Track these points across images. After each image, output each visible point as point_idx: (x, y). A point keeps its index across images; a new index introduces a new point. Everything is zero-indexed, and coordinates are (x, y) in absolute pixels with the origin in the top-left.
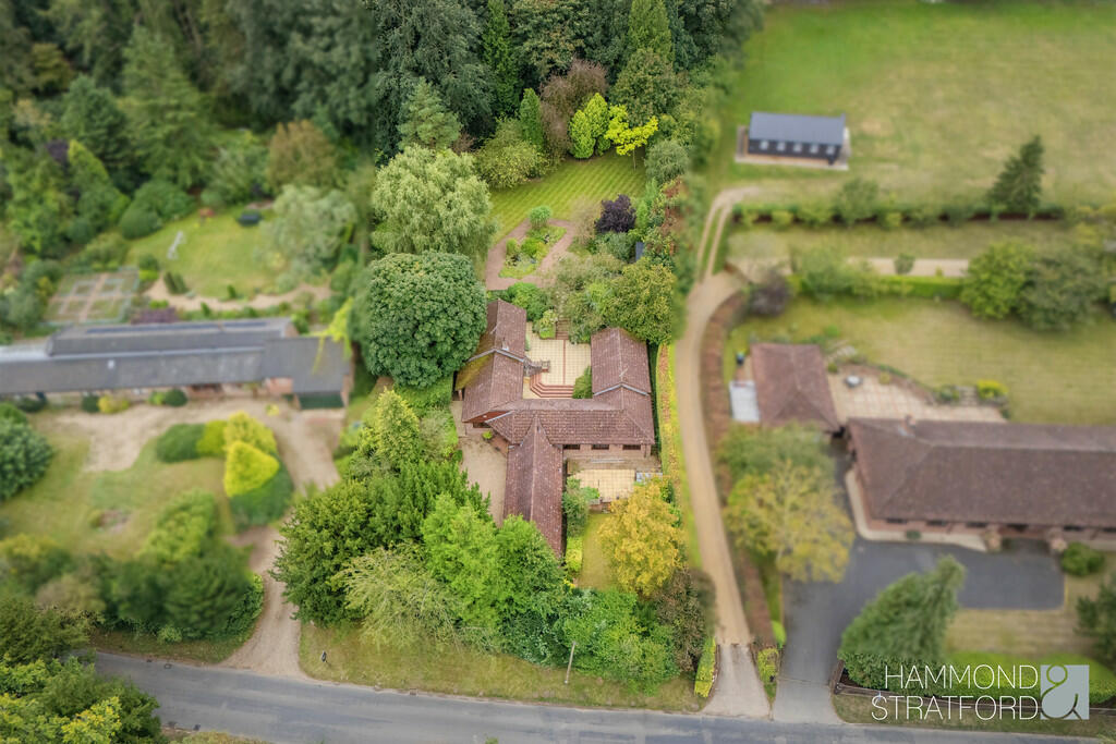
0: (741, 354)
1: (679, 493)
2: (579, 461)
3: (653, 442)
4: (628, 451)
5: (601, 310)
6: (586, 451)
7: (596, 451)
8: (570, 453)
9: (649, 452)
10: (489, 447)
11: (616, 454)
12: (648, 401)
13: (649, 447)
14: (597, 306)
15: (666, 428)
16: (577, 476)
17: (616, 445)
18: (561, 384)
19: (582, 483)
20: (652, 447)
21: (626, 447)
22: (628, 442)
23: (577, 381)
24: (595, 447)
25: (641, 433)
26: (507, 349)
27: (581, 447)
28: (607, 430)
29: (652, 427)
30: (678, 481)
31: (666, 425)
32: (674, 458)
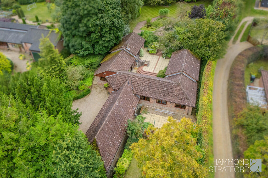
0: (254, 76)
1: (205, 140)
2: (148, 108)
3: (194, 106)
4: (177, 109)
5: (180, 39)
6: (153, 103)
7: (159, 104)
8: (144, 103)
9: (190, 112)
10: (105, 91)
11: (170, 108)
12: (196, 85)
13: (191, 109)
14: (178, 37)
15: (204, 99)
16: (144, 116)
17: (171, 102)
18: (152, 72)
19: (146, 120)
20: (193, 108)
21: (177, 106)
22: (179, 102)
23: (160, 71)
24: (159, 102)
25: (187, 99)
26: (129, 49)
27: (151, 99)
28: (167, 93)
29: (195, 98)
30: (206, 132)
31: (204, 98)
32: (206, 117)
